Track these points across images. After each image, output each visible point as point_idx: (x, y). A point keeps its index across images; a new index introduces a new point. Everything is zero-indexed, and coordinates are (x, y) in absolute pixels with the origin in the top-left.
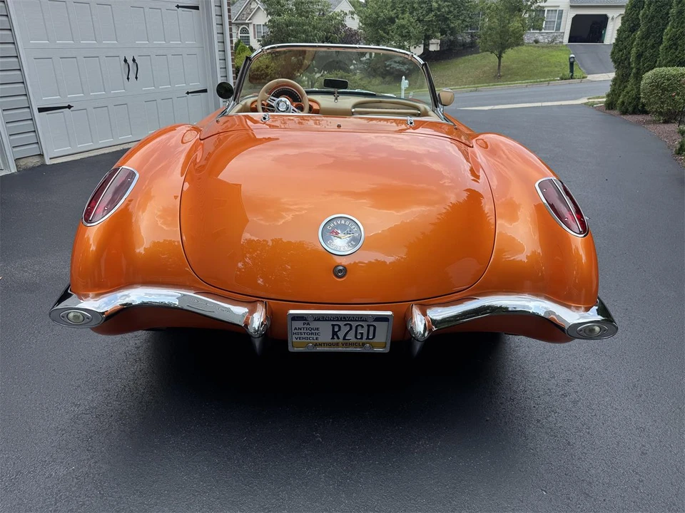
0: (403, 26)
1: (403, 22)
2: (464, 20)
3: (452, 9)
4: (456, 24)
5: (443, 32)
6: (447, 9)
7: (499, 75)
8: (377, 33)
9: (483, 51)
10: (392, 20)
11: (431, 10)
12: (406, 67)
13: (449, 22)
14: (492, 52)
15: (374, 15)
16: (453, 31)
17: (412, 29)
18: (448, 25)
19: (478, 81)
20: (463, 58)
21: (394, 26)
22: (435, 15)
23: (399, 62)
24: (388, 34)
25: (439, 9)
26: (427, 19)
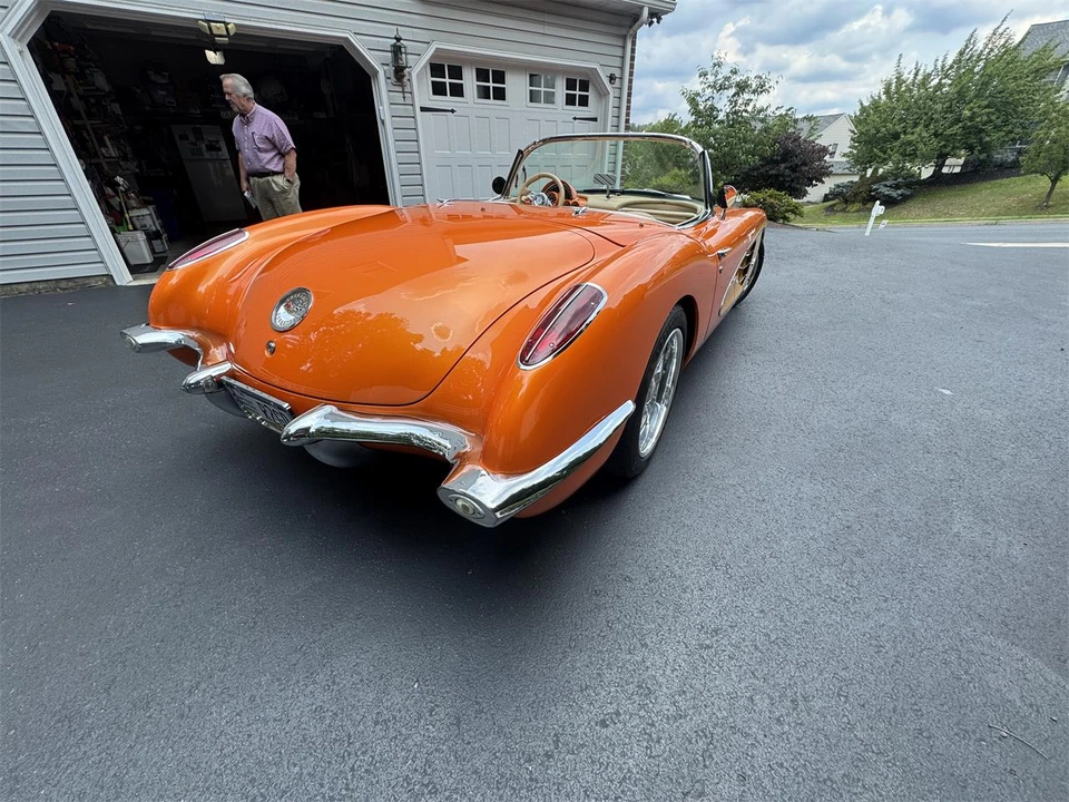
0: (910, 143)
1: (910, 137)
2: (1011, 132)
3: (993, 118)
4: (994, 137)
5: (970, 148)
6: (985, 118)
7: (1044, 206)
8: (872, 151)
9: (1029, 172)
10: (896, 136)
11: (958, 121)
12: (899, 192)
13: (983, 135)
14: (1043, 174)
15: (873, 131)
16: (986, 148)
17: (921, 146)
18: (981, 139)
19: (1008, 211)
20: (992, 182)
21: (897, 143)
22: (964, 128)
23: (891, 187)
24: (885, 153)
25: (971, 119)
26: (948, 132)
